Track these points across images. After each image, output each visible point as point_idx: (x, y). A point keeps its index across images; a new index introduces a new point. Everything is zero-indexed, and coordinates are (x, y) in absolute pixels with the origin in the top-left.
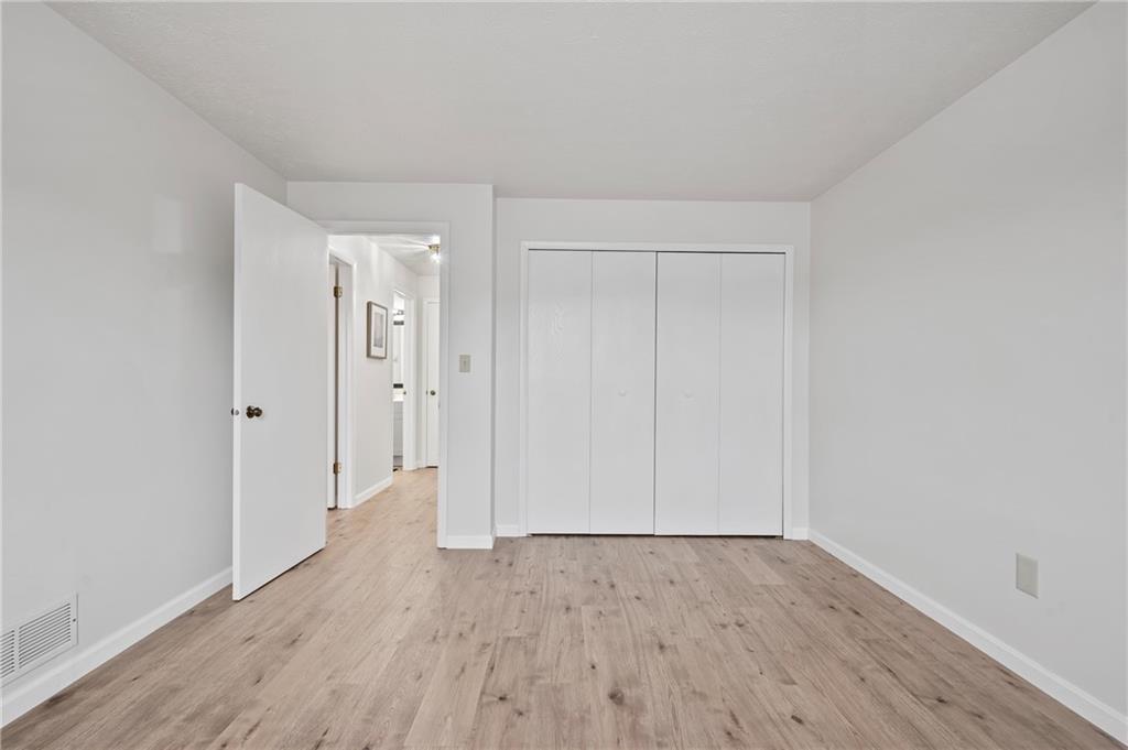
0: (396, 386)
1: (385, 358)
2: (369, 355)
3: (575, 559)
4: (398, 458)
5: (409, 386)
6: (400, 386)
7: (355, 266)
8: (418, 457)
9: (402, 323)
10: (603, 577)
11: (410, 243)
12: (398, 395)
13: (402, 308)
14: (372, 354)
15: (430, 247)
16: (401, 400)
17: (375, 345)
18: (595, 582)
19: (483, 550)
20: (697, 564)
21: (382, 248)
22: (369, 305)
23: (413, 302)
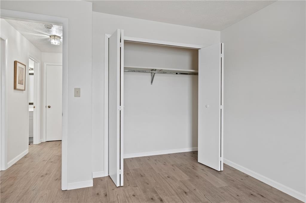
0: (31, 104)
1: (25, 90)
2: (15, 88)
3: (137, 186)
4: (31, 138)
5: (37, 104)
6: (32, 104)
7: (7, 41)
8: (41, 137)
9: (32, 74)
10: (155, 195)
11: (40, 33)
12: (31, 108)
13: (33, 67)
14: (17, 88)
15: (50, 36)
16: (32, 110)
17: (19, 84)
18: (152, 199)
19: (89, 188)
20: (189, 180)
21: (22, 34)
22: (15, 63)
23: (39, 64)
